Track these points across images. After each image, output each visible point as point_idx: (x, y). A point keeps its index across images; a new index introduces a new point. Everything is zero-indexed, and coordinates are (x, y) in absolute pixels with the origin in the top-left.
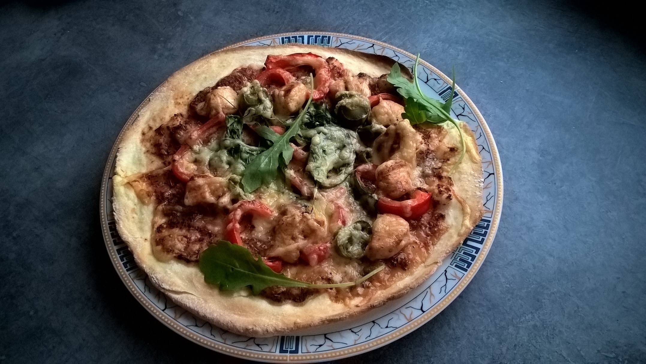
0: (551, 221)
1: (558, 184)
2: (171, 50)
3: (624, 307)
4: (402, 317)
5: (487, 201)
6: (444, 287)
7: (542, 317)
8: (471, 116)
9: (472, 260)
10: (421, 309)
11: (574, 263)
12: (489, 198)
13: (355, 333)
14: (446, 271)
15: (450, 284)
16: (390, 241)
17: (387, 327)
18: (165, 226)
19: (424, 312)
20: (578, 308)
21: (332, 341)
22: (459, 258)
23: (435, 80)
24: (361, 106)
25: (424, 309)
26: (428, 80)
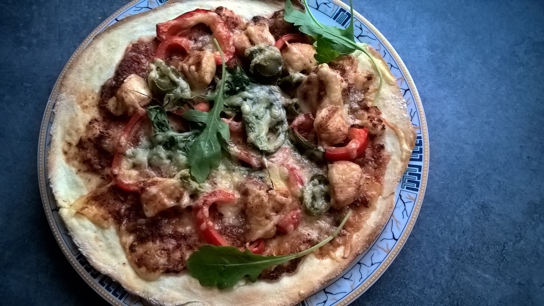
0: (458, 112)
1: (453, 74)
2: (37, 35)
3: (532, 170)
4: (380, 251)
5: (412, 118)
6: (405, 212)
7: (476, 201)
8: (370, 35)
9: (419, 179)
10: (394, 238)
11: (486, 145)
12: (412, 114)
13: (348, 279)
14: (400, 195)
15: (409, 206)
16: (351, 190)
17: (372, 264)
18: (136, 243)
19: (397, 240)
20: (500, 183)
21: (332, 294)
22: (407, 180)
23: (325, 4)
24: (274, 59)
25: (396, 237)
26: (318, 6)
